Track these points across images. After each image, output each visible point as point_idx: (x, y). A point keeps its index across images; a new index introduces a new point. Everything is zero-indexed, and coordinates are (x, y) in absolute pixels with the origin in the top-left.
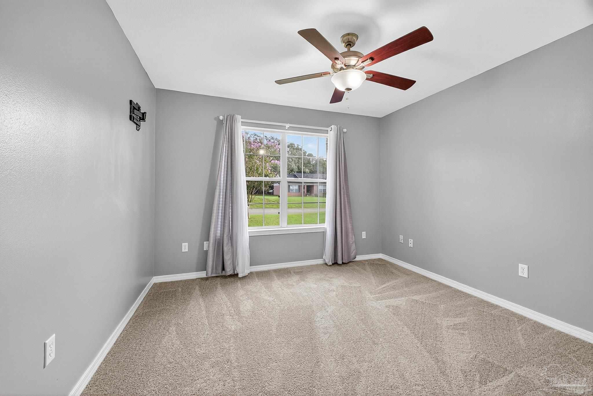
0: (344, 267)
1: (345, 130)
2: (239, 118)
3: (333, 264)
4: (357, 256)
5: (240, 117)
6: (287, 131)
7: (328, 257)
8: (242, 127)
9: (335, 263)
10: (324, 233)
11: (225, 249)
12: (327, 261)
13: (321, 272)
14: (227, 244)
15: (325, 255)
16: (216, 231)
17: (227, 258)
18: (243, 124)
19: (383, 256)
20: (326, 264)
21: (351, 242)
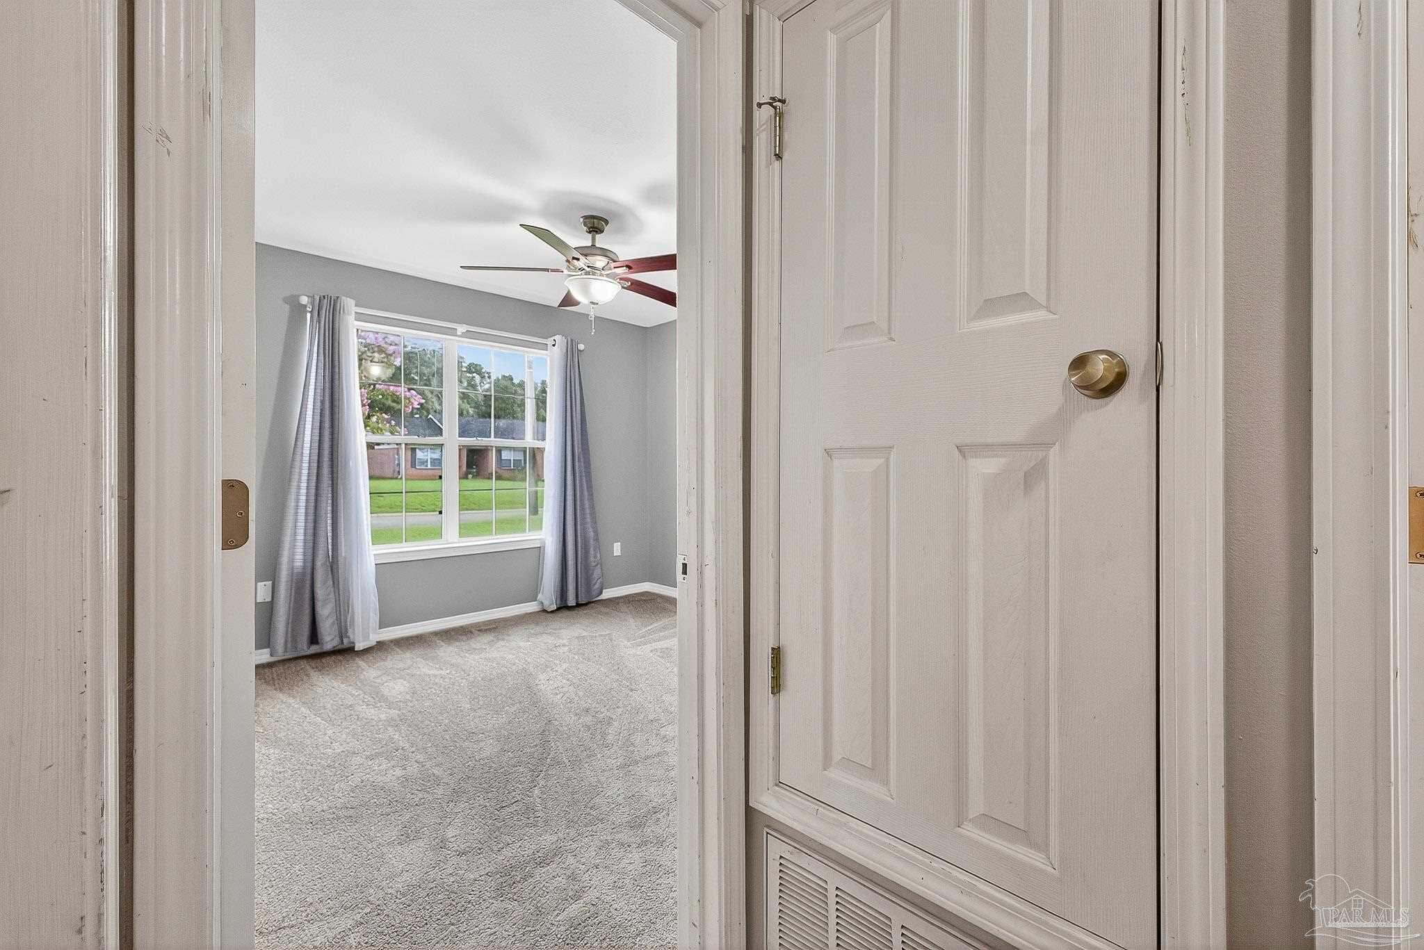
0: (582, 612)
1: (581, 347)
2: (349, 304)
3: (558, 609)
4: (604, 590)
5: (353, 302)
6: (460, 339)
7: (548, 595)
8: (357, 323)
9: (563, 607)
10: (540, 550)
11: (320, 593)
12: (546, 603)
13: (537, 624)
14: (325, 582)
15: (543, 593)
16: (292, 555)
17: (325, 612)
18: (360, 317)
19: (652, 586)
20: (544, 611)
21: (594, 564)
